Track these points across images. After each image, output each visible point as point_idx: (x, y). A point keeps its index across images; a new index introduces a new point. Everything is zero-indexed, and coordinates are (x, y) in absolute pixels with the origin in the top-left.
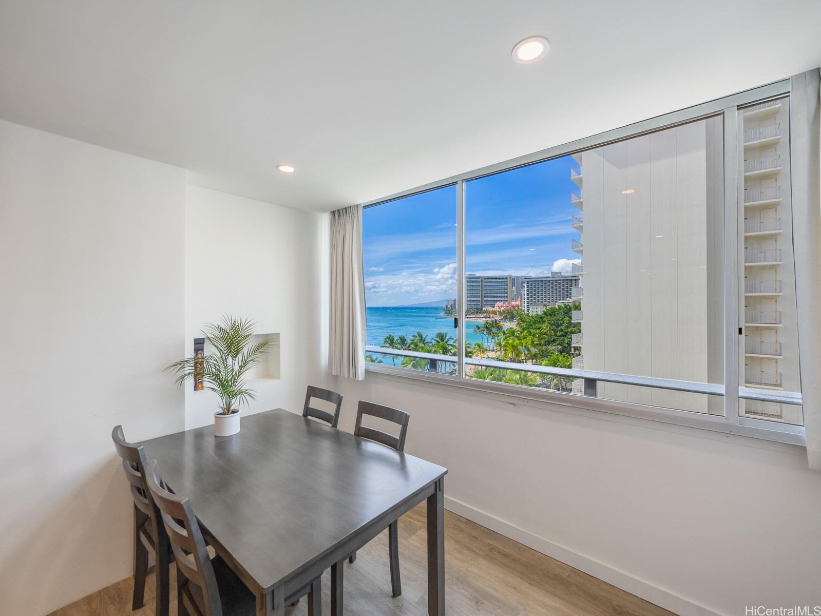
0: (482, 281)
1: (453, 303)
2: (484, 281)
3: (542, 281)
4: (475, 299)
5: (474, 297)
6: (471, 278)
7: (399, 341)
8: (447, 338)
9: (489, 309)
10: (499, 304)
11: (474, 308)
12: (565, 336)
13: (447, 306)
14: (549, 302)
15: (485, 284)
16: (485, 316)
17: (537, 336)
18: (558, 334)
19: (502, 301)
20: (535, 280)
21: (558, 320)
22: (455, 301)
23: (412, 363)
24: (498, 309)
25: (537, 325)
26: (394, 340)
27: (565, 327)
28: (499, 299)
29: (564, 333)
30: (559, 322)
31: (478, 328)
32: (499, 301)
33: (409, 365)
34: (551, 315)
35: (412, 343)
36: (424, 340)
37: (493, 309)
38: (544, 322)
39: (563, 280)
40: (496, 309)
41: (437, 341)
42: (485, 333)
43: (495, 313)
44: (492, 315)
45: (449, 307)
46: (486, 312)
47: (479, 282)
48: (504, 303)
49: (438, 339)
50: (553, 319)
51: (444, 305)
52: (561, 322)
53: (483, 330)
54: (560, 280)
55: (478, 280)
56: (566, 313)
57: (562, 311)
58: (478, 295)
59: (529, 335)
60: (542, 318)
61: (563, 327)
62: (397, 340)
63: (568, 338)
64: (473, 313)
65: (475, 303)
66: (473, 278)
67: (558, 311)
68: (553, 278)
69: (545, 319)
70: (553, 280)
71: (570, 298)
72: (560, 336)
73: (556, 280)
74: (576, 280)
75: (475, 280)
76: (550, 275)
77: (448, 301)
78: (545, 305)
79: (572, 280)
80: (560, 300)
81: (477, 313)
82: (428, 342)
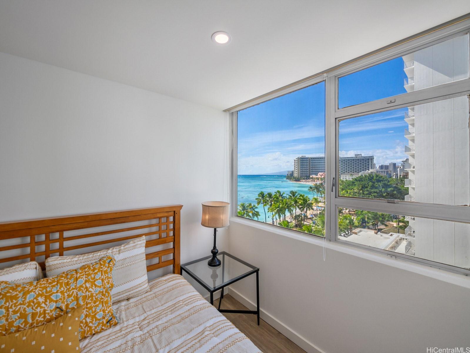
0: (310, 160)
1: (291, 173)
2: (311, 160)
3: (349, 160)
4: (305, 171)
5: (304, 169)
6: (303, 158)
7: (267, 196)
8: (297, 194)
9: (314, 177)
10: (321, 173)
11: (305, 176)
12: (370, 194)
13: (288, 174)
14: (353, 172)
15: (312, 162)
16: (312, 180)
17: (352, 194)
18: (365, 193)
19: (322, 172)
20: (344, 159)
21: (365, 184)
22: (293, 172)
23: (277, 209)
24: (320, 176)
25: (350, 187)
26: (264, 195)
27: (370, 188)
28: (321, 170)
29: (370, 192)
30: (366, 185)
31: (311, 188)
32: (320, 172)
33: (275, 211)
34: (359, 181)
35: (275, 197)
36: (282, 195)
37: (317, 177)
38: (355, 185)
39: (363, 159)
40: (319, 176)
41: (290, 196)
42: (315, 191)
43: (318, 179)
44: (316, 180)
45: (289, 175)
46: (312, 178)
47: (308, 161)
48: (323, 173)
49: (291, 195)
50: (362, 183)
51: (286, 174)
52: (367, 185)
53: (314, 189)
54: (361, 159)
55: (307, 159)
56: (370, 180)
57: (367, 178)
58: (307, 168)
59: (346, 193)
60: (353, 182)
61: (368, 189)
62: (266, 195)
63: (372, 196)
64: (304, 179)
65: (305, 173)
66: (304, 158)
67: (365, 178)
68: (356, 157)
69: (356, 183)
70: (356, 159)
71: (369, 170)
72: (367, 194)
73: (358, 159)
74: (371, 159)
75: (305, 160)
76: (354, 156)
77: (288, 172)
78: (352, 175)
79: (369, 159)
80: (361, 171)
81: (306, 179)
82: (284, 197)
